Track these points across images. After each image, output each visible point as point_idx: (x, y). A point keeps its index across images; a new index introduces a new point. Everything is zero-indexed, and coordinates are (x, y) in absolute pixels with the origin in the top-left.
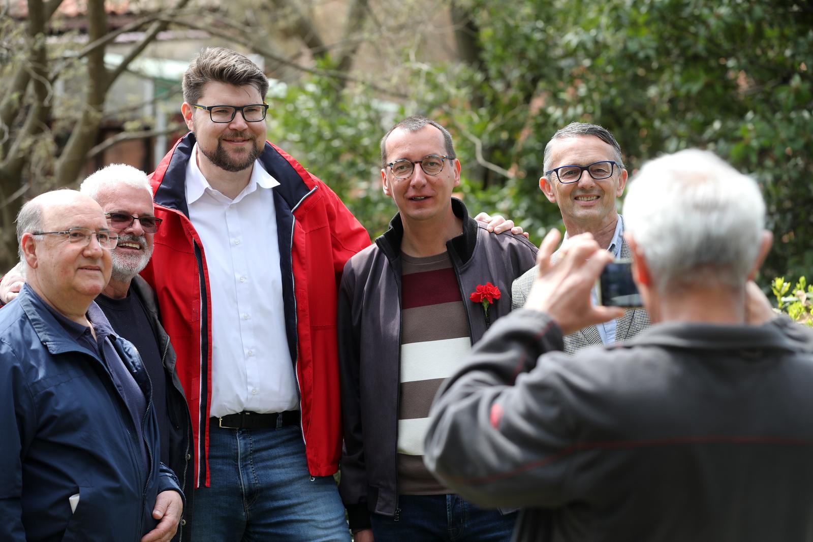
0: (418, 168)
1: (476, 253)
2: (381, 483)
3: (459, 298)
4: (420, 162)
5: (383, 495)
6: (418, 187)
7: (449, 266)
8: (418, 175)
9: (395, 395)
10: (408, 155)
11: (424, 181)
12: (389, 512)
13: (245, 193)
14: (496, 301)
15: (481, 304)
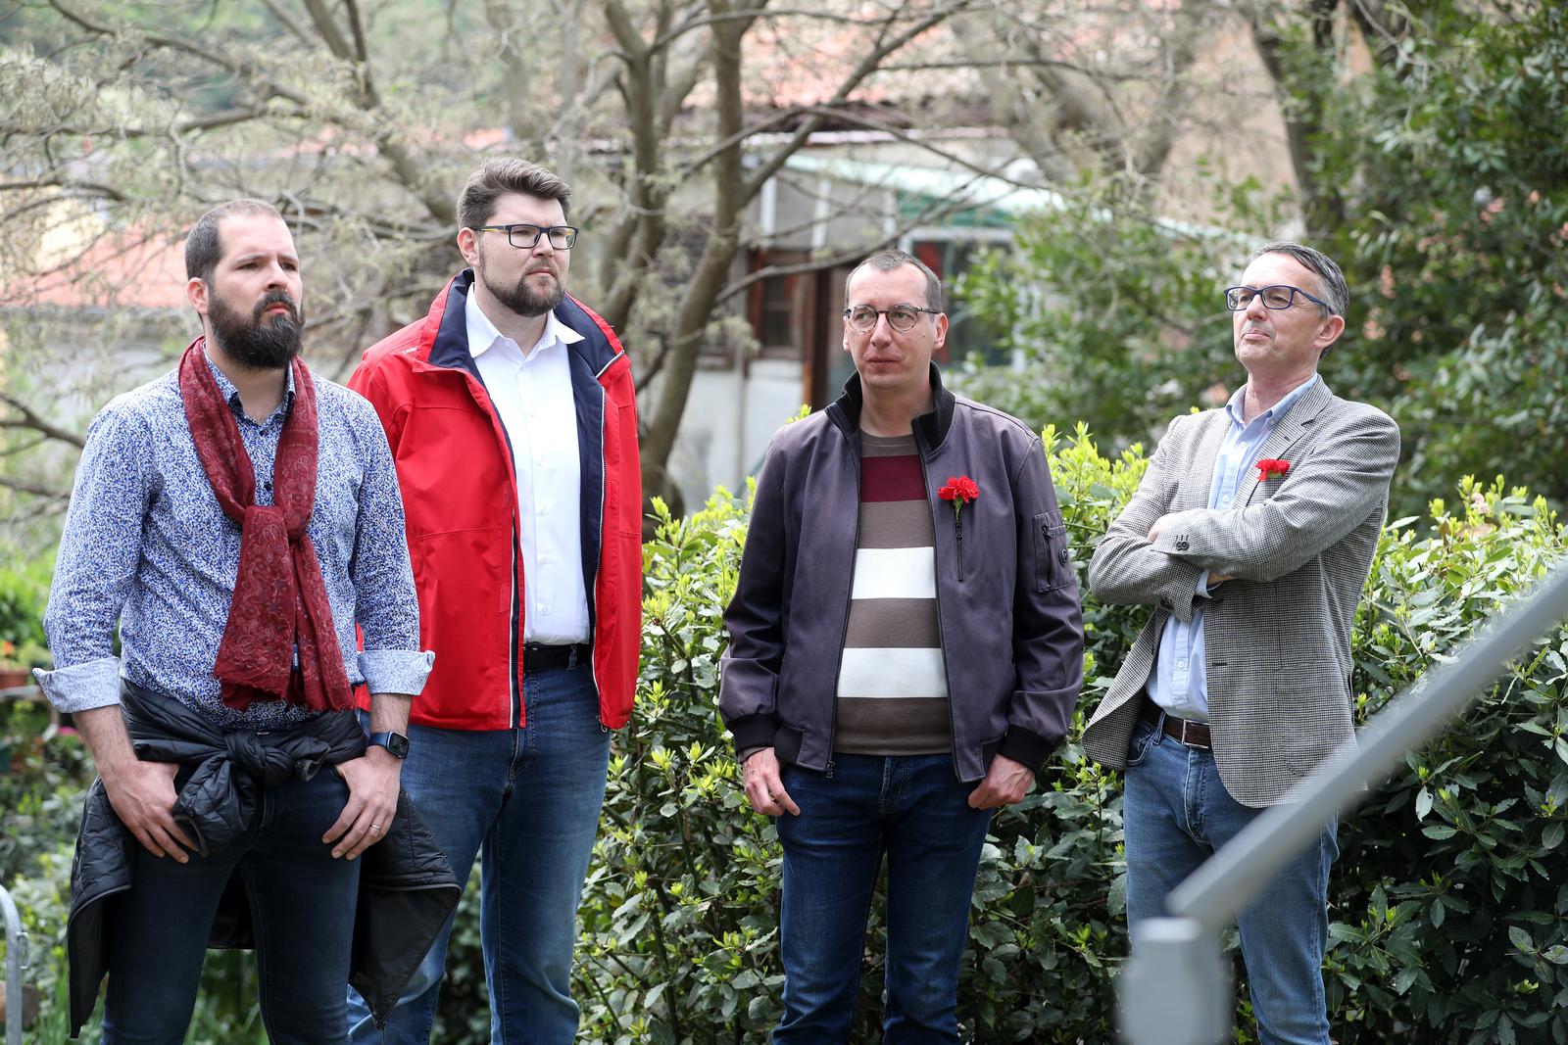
0: (882, 317)
1: (951, 438)
2: (808, 726)
3: (923, 495)
4: (887, 313)
5: (810, 742)
6: (882, 345)
7: (915, 453)
8: (880, 329)
9: (842, 613)
10: (873, 301)
11: (888, 338)
12: (817, 765)
13: (541, 347)
14: (972, 500)
15: (951, 502)
